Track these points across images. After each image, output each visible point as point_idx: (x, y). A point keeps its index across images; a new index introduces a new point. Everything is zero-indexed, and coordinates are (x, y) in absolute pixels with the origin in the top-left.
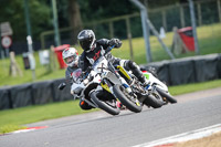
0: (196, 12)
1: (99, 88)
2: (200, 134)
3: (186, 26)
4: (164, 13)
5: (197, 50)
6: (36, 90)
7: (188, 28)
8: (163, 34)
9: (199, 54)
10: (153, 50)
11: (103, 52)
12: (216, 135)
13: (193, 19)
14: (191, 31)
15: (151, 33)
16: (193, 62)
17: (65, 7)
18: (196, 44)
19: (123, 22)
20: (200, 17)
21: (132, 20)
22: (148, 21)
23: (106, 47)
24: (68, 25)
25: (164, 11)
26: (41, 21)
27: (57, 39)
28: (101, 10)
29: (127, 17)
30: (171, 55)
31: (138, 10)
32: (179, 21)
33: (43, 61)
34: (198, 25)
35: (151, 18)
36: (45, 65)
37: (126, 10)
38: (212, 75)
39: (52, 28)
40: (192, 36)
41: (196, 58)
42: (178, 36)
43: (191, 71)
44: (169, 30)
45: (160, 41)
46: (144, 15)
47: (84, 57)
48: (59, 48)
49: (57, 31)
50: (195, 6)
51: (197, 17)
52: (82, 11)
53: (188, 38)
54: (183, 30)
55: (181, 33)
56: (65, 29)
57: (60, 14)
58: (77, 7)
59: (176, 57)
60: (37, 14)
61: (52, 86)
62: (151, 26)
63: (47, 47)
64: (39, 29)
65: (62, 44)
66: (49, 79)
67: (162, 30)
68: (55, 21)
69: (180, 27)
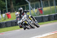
0: (43, 4)
1: (24, 22)
2: (44, 35)
3: (40, 7)
4: (35, 4)
5: (43, 14)
6: (2, 24)
7: (41, 8)
8: (34, 10)
9: (43, 15)
10: (32, 14)
11: (25, 13)
12: (48, 36)
13: (42, 6)
14: (42, 9)
15: (31, 9)
16: (42, 17)
17: (9, 3)
18: (43, 12)
19: (24, 6)
20: (44, 5)
21: (26, 6)
22: (31, 6)
23: (26, 12)
24: (10, 7)
25: (34, 3)
26: (3, 6)
27: (7, 11)
28: (18, 3)
29: (25, 5)
30: (36, 15)
31: (28, 3)
32: (39, 6)
33: (3, 17)
34: (43, 7)
35: (31, 5)
36: (4, 18)
37: (25, 3)
38: (47, 20)
39: (6, 8)
40: (42, 10)
41: (43, 16)
42: (38, 10)
43: (42, 19)
44: (36, 8)
45: (34, 11)
46: (29, 4)
47: (20, 15)
48: (8, 13)
49: (7, 9)
50: (43, 2)
51: (43, 5)
52: (13, 4)
53: (41, 10)
54: (40, 8)
55: (39, 9)
56: (9, 8)
57: (8, 4)
58: (12, 3)
59: (38, 16)
60: (2, 4)
61: (6, 23)
62: (31, 8)
63: (5, 13)
64: (2, 8)
65: (8, 12)
66: (5, 21)
67: (34, 9)
68: (6, 6)
69: (39, 8)
